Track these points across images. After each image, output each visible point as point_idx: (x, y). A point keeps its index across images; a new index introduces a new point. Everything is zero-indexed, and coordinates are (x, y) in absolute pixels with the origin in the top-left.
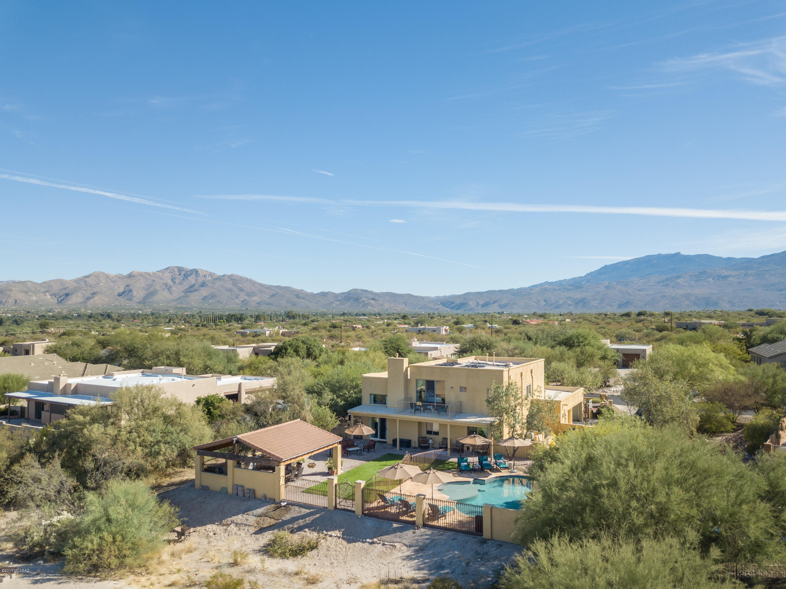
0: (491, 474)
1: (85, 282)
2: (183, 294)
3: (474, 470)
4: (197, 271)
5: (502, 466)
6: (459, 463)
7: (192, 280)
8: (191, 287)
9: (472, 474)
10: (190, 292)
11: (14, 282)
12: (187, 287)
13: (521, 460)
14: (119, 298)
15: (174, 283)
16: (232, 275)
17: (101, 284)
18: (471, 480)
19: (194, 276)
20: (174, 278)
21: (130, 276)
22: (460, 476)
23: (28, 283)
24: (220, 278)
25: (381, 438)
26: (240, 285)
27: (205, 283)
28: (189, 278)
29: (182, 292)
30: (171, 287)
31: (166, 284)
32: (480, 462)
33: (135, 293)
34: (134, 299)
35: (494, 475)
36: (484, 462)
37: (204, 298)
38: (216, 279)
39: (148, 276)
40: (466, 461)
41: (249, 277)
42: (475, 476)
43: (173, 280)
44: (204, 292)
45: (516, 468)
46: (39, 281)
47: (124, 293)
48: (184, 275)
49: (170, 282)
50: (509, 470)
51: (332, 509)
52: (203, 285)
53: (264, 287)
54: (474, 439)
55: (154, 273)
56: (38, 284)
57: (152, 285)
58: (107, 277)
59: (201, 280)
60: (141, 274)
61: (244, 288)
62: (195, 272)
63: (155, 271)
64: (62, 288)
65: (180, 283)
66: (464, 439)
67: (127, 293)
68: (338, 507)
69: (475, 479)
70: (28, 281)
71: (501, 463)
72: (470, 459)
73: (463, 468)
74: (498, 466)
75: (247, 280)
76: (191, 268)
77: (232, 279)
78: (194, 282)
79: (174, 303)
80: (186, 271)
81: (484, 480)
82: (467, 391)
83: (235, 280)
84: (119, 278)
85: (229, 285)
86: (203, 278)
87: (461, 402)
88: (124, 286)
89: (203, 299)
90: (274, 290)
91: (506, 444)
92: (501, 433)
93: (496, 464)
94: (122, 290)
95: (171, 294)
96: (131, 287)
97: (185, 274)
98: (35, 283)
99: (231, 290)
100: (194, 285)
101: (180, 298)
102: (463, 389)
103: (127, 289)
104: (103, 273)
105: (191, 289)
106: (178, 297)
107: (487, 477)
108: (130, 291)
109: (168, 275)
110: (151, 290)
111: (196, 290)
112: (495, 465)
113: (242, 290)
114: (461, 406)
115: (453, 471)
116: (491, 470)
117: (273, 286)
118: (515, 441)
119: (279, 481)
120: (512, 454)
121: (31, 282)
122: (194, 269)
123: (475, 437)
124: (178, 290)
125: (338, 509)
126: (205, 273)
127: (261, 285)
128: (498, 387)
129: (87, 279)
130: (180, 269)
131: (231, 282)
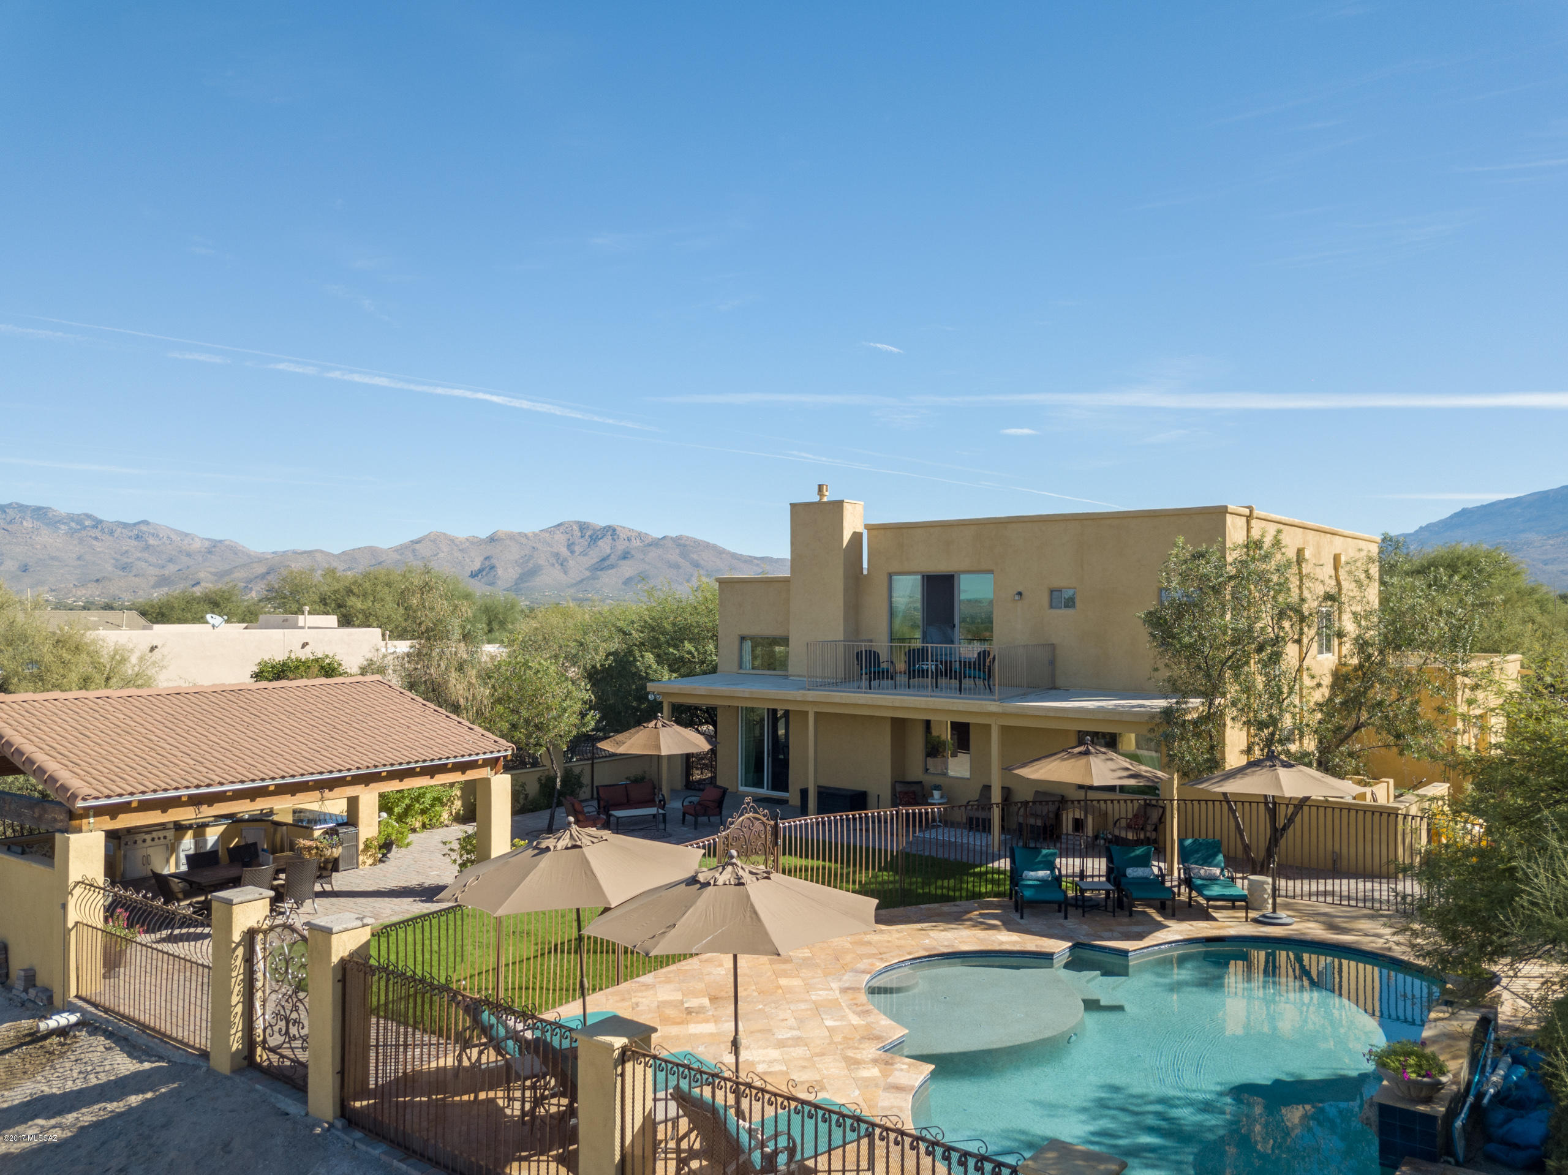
0: (1161, 927)
1: (414, 551)
2: (588, 574)
3: (1083, 906)
4: (614, 530)
5: (1216, 890)
6: (1015, 876)
7: (604, 546)
8: (604, 560)
9: (1071, 924)
10: (601, 570)
11: (295, 552)
12: (596, 560)
13: (1310, 877)
14: (472, 580)
15: (572, 552)
16: (679, 538)
17: (441, 555)
18: (1059, 947)
19: (608, 538)
20: (573, 544)
21: (492, 539)
22: (1009, 926)
23: (318, 555)
24: (657, 543)
25: (774, 788)
26: (695, 557)
27: (628, 553)
28: (600, 543)
29: (587, 569)
30: (566, 560)
31: (557, 555)
32: (1114, 874)
33: (500, 572)
34: (499, 583)
35: (1177, 930)
36: (1132, 872)
37: (627, 582)
38: (650, 545)
39: (524, 540)
40: (1051, 866)
41: (712, 541)
42: (1082, 928)
43: (570, 546)
44: (627, 569)
45: (1287, 907)
46: (336, 551)
47: (480, 571)
48: (591, 537)
49: (564, 551)
50: (1253, 914)
51: (222, 1064)
52: (626, 555)
53: (739, 559)
54: (1083, 761)
55: (535, 535)
56: (333, 555)
57: (531, 557)
58: (452, 541)
59: (621, 546)
60: (511, 537)
61: (702, 562)
62: (611, 531)
63: (537, 531)
64: (373, 562)
65: (584, 554)
66: (1037, 765)
67: (487, 570)
68: (261, 1056)
69: (1076, 946)
70: (317, 551)
71: (1213, 879)
72: (1068, 865)
73: (1028, 894)
74: (1199, 890)
75: (707, 546)
76: (603, 523)
77: (679, 545)
78: (608, 551)
79: (572, 591)
80: (594, 530)
81: (1124, 953)
82: (1078, 604)
83: (685, 546)
84: (472, 543)
85: (674, 556)
86: (626, 543)
87: (1053, 647)
88: (482, 558)
89: (625, 583)
90: (757, 565)
91: (1232, 787)
92: (1212, 747)
93: (1188, 882)
94: (477, 566)
95: (565, 573)
96: (494, 561)
97: (593, 535)
98: (328, 554)
99: (677, 566)
100: (609, 555)
101: (582, 581)
102: (1061, 599)
103: (487, 563)
104: (444, 534)
105: (603, 565)
106: (579, 579)
107: (1140, 937)
108: (492, 567)
109: (560, 537)
110: (530, 565)
111: (612, 567)
112: (1184, 889)
113: (697, 565)
114: (1052, 662)
115: (990, 906)
116: (1162, 909)
117: (756, 558)
118: (1282, 772)
119: (64, 906)
120: (1263, 845)
121: (322, 552)
122: (610, 527)
123: (1087, 753)
124: (579, 567)
125: (258, 1067)
126: (629, 534)
127: (734, 556)
128: (1201, 555)
129: (417, 546)
130: (583, 527)
131: (677, 551)
